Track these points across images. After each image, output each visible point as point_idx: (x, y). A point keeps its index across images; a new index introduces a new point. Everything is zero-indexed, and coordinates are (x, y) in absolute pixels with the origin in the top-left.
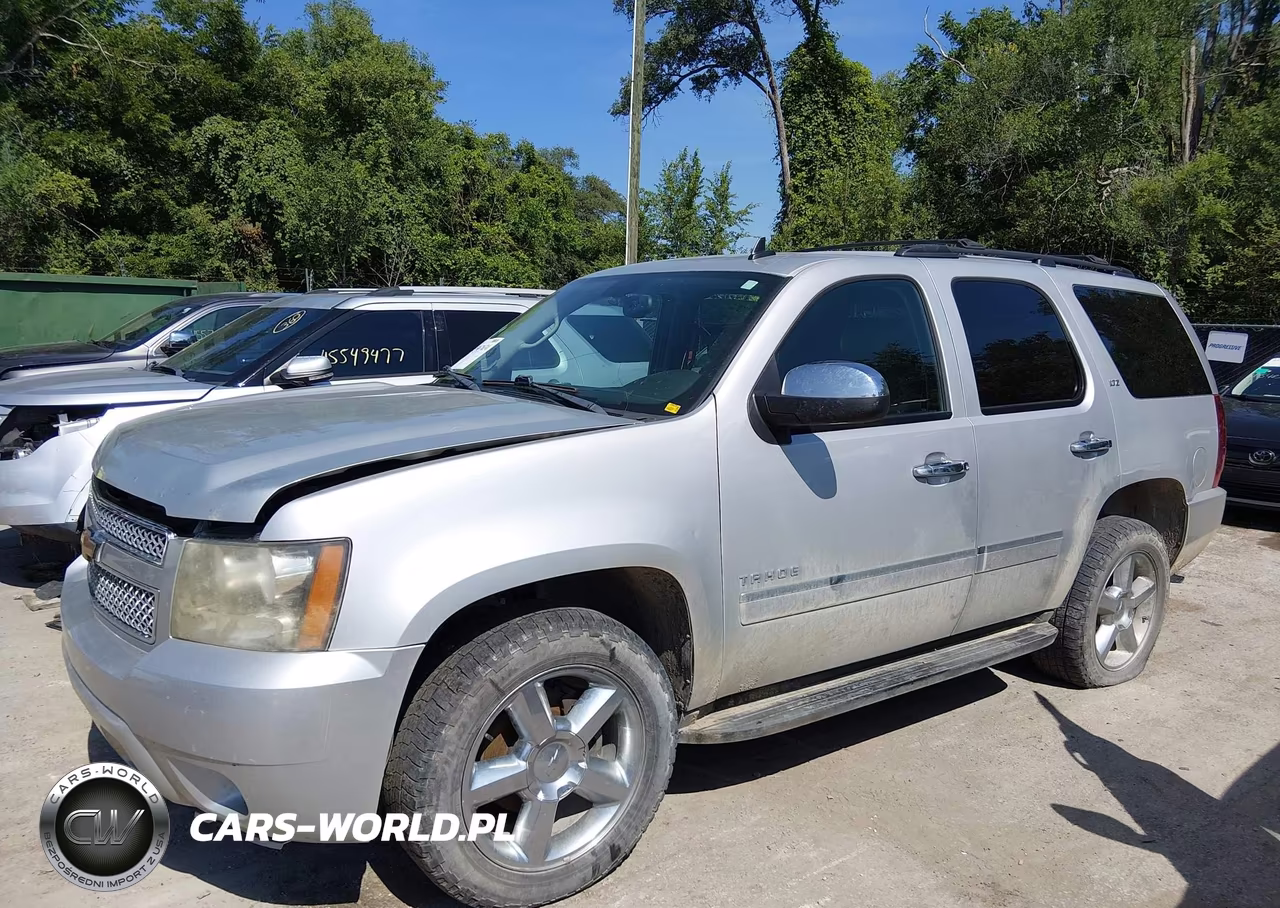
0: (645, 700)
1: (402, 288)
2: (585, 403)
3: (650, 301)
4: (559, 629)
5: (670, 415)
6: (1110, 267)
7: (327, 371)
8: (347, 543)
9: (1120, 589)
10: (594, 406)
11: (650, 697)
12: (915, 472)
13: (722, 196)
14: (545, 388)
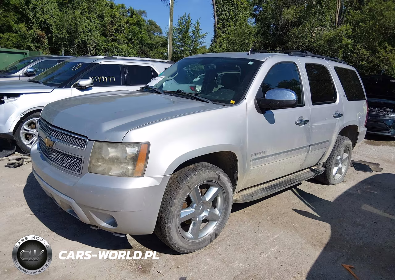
0: (226, 191)
1: (113, 57)
2: (205, 100)
3: (215, 67)
4: (205, 170)
5: (232, 105)
6: (341, 61)
7: (92, 84)
8: (148, 144)
9: (340, 157)
10: (208, 101)
11: (227, 190)
12: (296, 122)
13: (197, 29)
14: (189, 94)
